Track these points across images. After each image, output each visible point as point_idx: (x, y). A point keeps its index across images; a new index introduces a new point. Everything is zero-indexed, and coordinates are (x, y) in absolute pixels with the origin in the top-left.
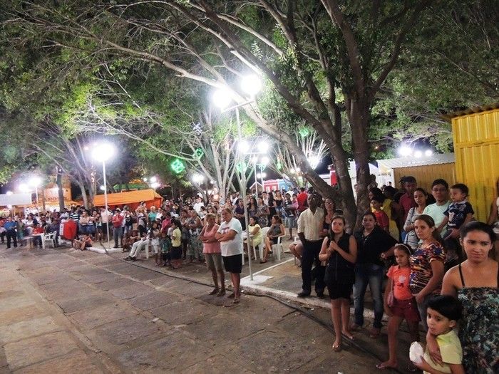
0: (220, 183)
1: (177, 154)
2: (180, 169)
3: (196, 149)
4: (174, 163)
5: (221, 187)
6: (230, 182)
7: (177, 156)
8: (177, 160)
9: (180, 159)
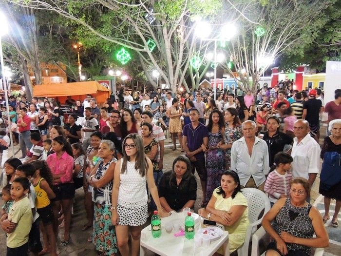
0: (172, 78)
1: (123, 42)
2: (125, 60)
3: (147, 39)
4: (119, 52)
5: (172, 83)
6: (182, 78)
7: (122, 44)
8: (123, 50)
9: (126, 49)
